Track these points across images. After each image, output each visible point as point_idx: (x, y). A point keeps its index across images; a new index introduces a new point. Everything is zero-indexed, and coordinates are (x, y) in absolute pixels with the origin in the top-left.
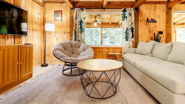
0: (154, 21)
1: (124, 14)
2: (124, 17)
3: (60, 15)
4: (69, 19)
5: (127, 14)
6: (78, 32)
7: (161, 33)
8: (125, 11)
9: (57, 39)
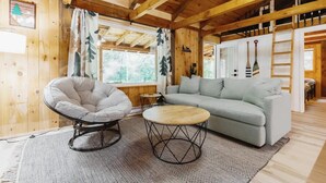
0: (188, 50)
1: (159, 36)
2: (160, 41)
3: (29, 13)
4: (56, 27)
5: (163, 36)
6: (85, 59)
7: (195, 65)
8: (160, 31)
9: (20, 74)
